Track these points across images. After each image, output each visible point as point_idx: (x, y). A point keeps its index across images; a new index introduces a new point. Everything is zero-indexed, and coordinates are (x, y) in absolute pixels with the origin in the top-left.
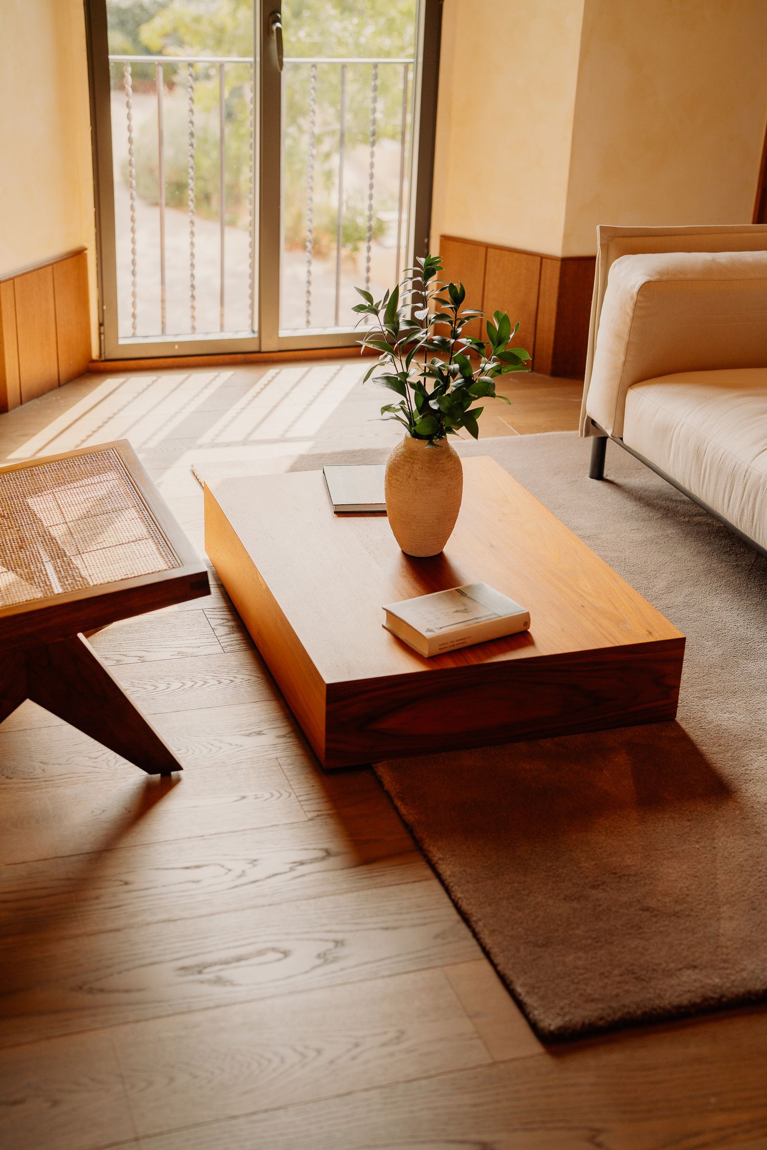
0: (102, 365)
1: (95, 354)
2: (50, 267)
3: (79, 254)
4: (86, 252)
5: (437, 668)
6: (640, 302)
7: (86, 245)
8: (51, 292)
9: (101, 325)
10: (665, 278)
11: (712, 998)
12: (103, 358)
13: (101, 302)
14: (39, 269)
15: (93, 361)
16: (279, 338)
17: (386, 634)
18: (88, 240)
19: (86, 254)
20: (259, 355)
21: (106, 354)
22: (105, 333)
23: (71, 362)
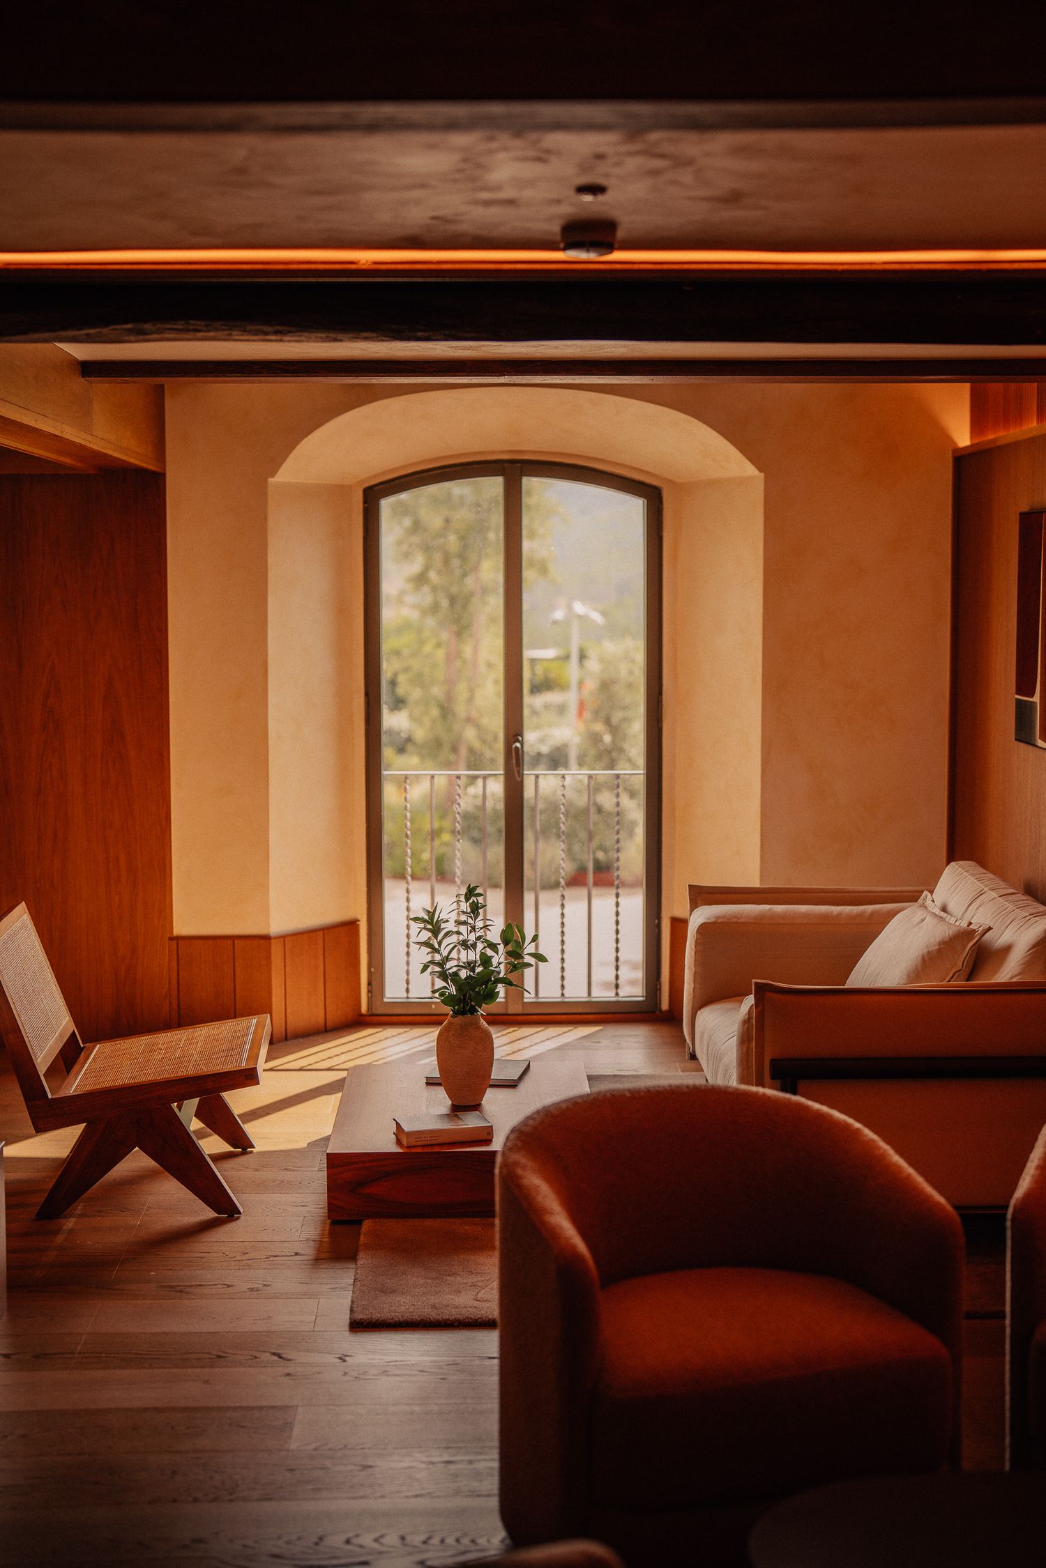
0: (368, 1019)
1: (364, 1009)
2: (321, 933)
3: (352, 925)
4: (358, 923)
5: (409, 1151)
6: (699, 939)
7: (359, 917)
8: (321, 952)
9: (369, 984)
10: (720, 921)
11: (471, 1319)
12: (370, 1013)
13: (370, 965)
14: (310, 933)
15: (362, 1015)
16: (524, 1002)
17: (394, 1137)
18: (359, 912)
19: (358, 925)
20: (506, 1017)
21: (373, 1010)
22: (373, 992)
23: (339, 1013)
